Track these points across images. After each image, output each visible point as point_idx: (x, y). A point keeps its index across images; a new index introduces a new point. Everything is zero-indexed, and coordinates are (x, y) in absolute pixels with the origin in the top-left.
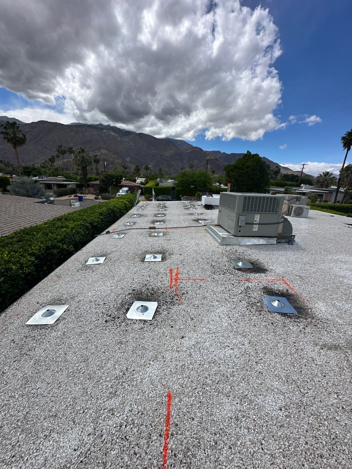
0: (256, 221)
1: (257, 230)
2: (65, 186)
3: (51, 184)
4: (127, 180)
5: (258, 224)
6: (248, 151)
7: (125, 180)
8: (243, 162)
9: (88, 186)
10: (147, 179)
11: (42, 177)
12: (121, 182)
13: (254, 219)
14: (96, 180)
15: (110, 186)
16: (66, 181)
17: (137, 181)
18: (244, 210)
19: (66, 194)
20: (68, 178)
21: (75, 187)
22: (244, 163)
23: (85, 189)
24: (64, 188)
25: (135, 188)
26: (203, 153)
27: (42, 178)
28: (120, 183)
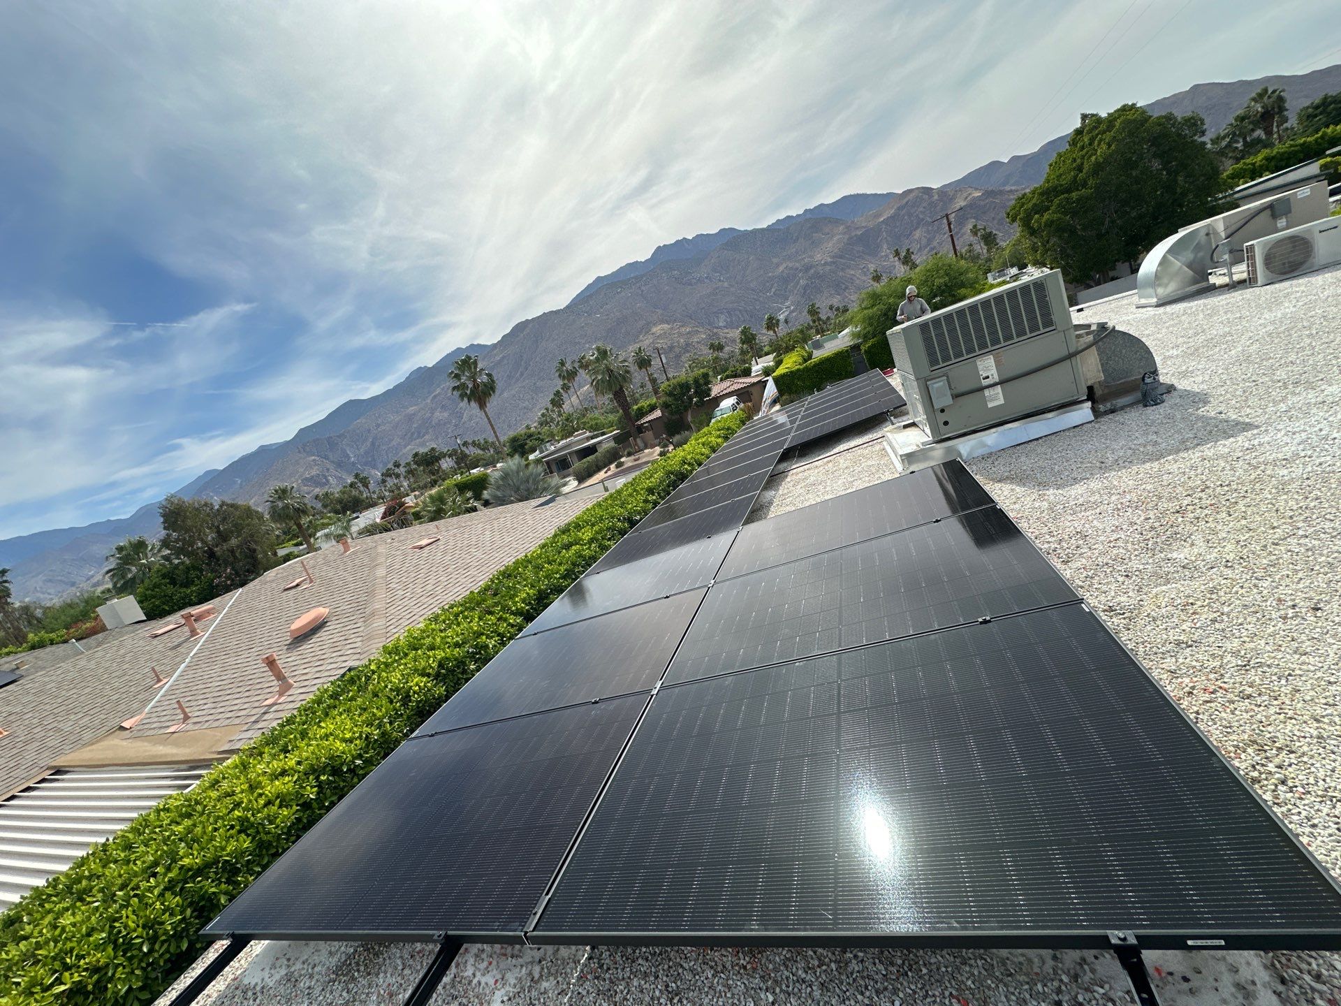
0: (988, 377)
1: (1002, 401)
2: (591, 450)
3: (566, 455)
4: (727, 377)
5: (1001, 383)
6: (1084, 117)
7: (721, 380)
8: (1074, 160)
9: (640, 429)
10: (778, 356)
11: (545, 446)
12: (710, 390)
13: (979, 376)
14: (652, 408)
15: (686, 410)
16: (592, 438)
17: (754, 368)
18: (933, 361)
19: (599, 469)
20: (597, 429)
21: (612, 444)
22: (1079, 161)
23: (635, 441)
24: (591, 457)
25: (749, 390)
26: (936, 197)
27: (547, 450)
28: (709, 395)
